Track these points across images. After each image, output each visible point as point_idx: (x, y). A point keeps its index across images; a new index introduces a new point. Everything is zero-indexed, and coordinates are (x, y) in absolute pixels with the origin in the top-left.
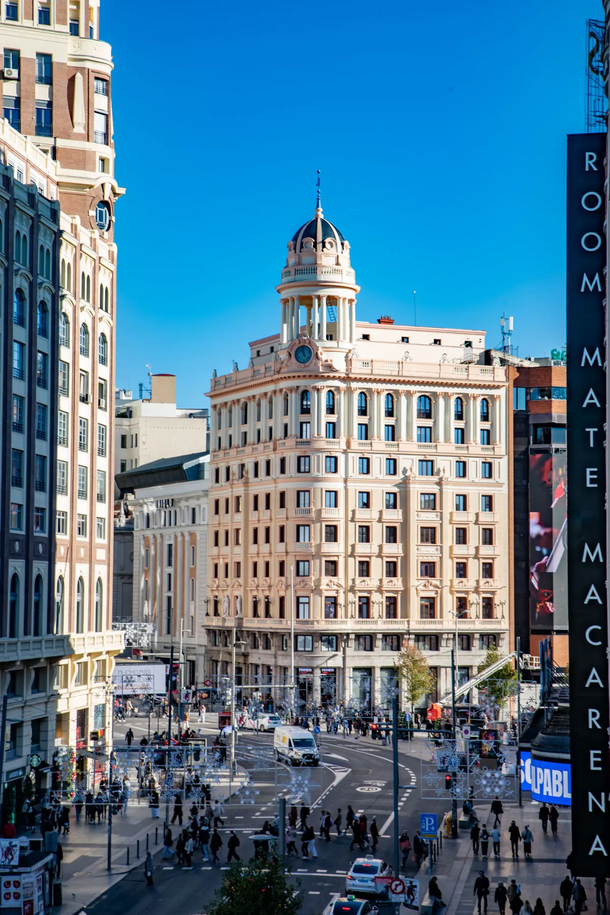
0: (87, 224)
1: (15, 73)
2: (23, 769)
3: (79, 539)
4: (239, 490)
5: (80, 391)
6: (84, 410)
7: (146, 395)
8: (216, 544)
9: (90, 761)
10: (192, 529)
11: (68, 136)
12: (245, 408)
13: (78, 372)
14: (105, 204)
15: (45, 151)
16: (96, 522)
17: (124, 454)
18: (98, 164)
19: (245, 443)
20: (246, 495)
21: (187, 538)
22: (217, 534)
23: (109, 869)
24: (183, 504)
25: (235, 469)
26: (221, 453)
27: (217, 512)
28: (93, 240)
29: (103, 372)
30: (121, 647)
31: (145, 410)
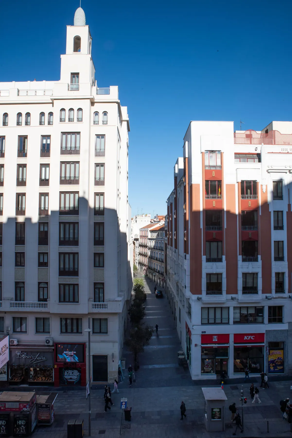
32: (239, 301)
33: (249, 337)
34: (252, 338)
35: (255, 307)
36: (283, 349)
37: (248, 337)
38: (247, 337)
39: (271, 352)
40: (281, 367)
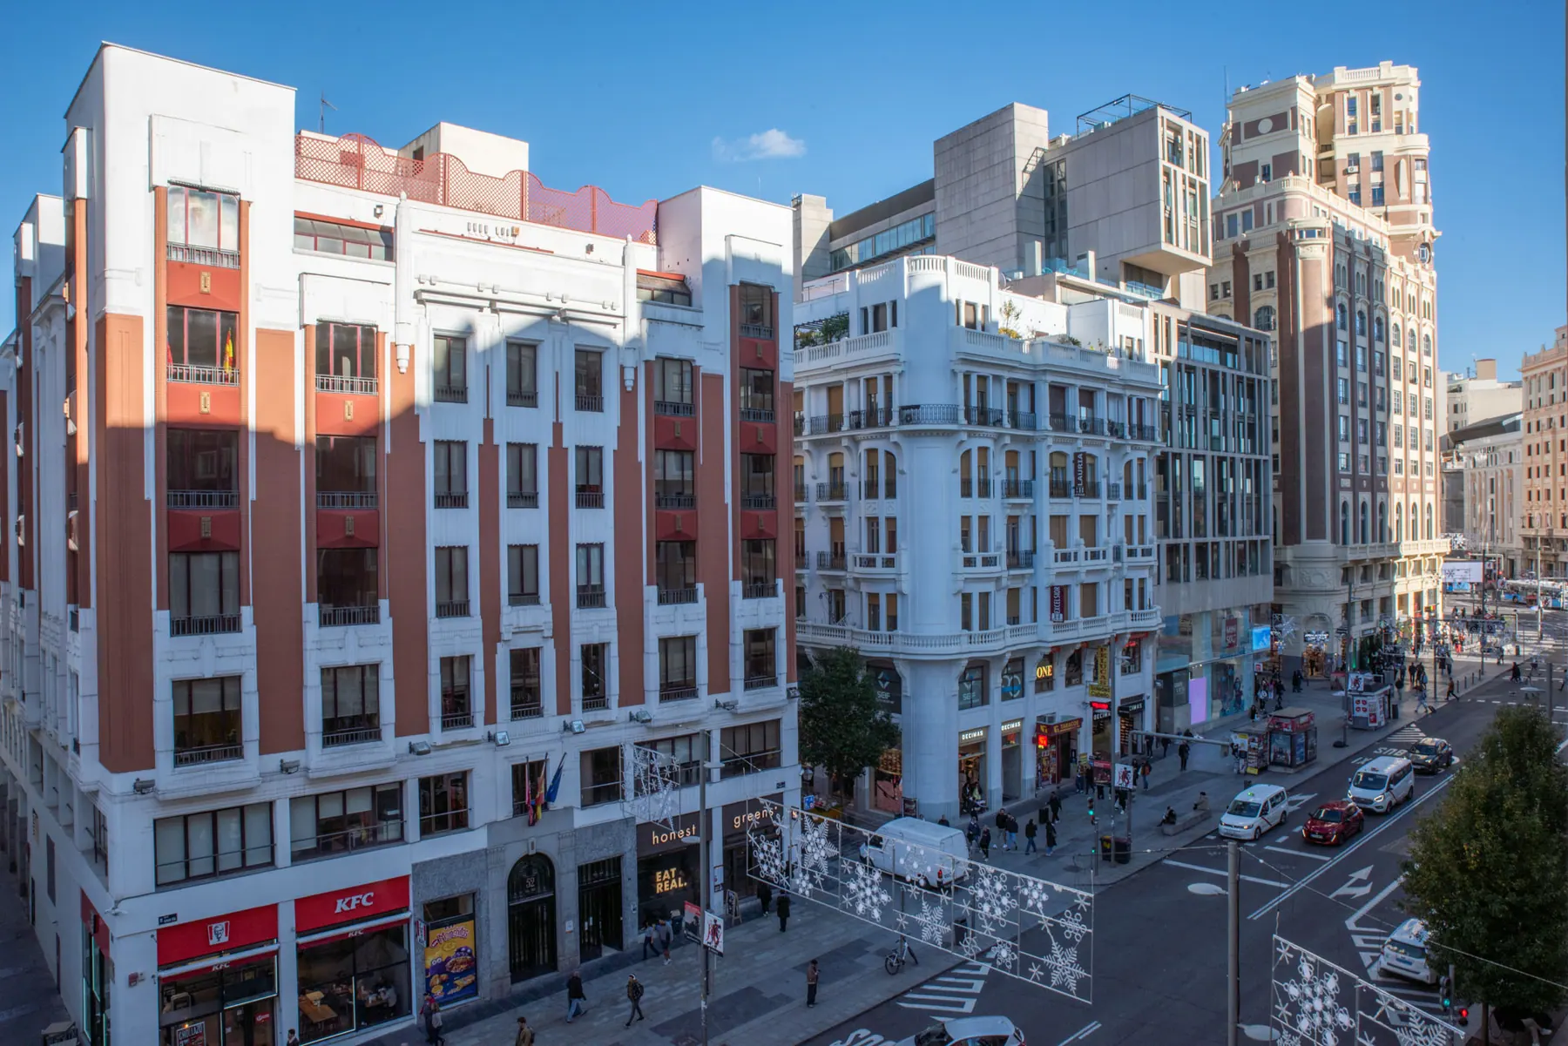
0: (1411, 260)
1: (1356, 169)
2: (1375, 629)
3: (1413, 477)
4: (1548, 437)
5: (1410, 376)
6: (1413, 389)
7: (1472, 375)
8: (1530, 477)
9: (1425, 626)
10: (1510, 467)
11: (1396, 203)
12: (1552, 378)
13: (1408, 364)
14: (1425, 245)
15: (1379, 217)
16: (1425, 466)
17: (1456, 417)
18: (1420, 218)
19: (1552, 402)
20: (1554, 441)
21: (1506, 473)
22: (1530, 470)
23: (1435, 698)
24: (1501, 450)
25: (1544, 421)
26: (1533, 412)
27: (1530, 454)
28: (1416, 272)
29: (1428, 361)
30: (1448, 551)
31: (1472, 386)
32: (311, 775)
33: (354, 898)
34: (365, 903)
35: (373, 788)
36: (472, 917)
37: (350, 902)
38: (347, 900)
39: (434, 934)
40: (469, 979)
